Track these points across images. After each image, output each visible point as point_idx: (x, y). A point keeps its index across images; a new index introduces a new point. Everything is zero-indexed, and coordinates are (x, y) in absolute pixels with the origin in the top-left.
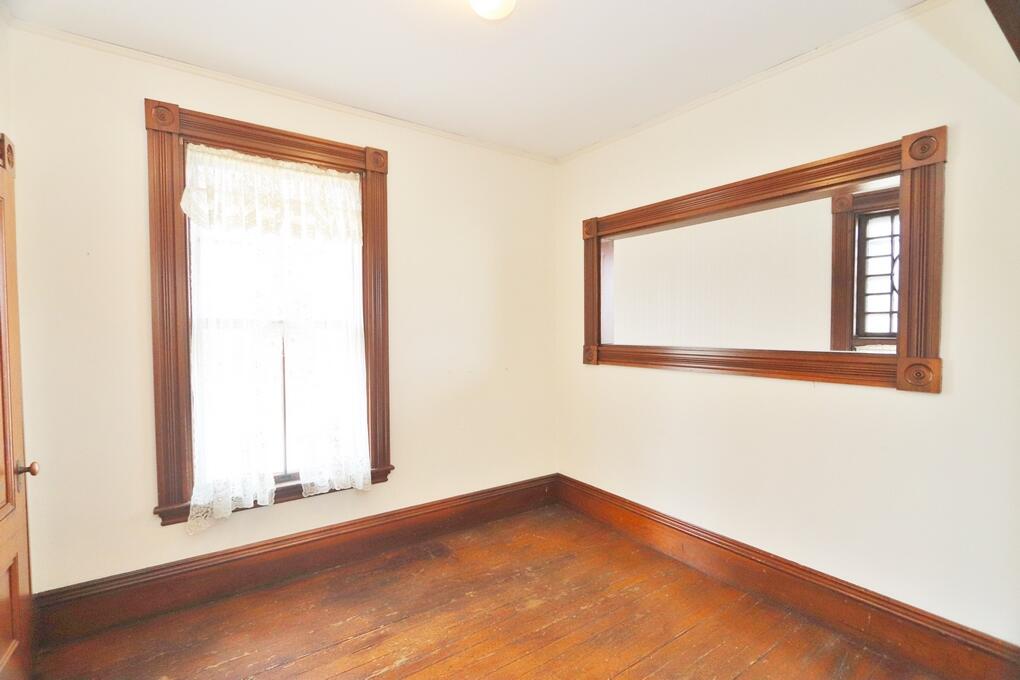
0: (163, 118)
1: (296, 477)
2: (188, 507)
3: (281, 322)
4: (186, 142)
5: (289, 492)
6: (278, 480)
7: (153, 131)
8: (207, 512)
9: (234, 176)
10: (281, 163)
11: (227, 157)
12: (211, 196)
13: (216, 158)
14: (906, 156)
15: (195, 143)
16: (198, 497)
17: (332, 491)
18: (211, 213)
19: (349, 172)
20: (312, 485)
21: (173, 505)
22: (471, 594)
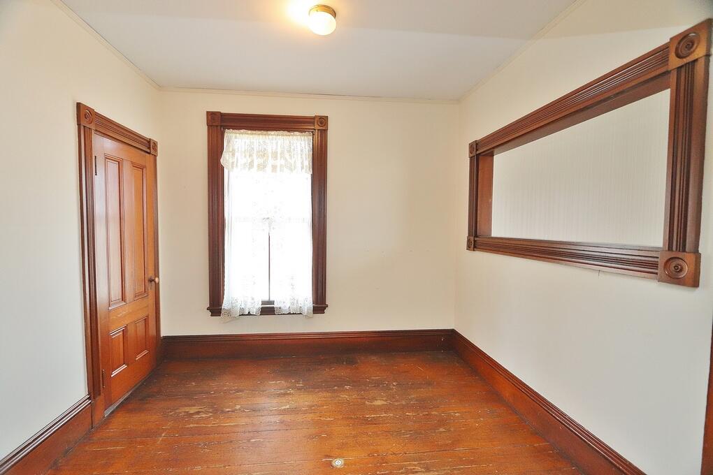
0: (214, 119)
1: (272, 303)
2: (221, 309)
3: (268, 218)
4: (224, 129)
5: (268, 310)
6: (263, 303)
7: (210, 125)
8: (229, 313)
9: (245, 143)
10: (269, 132)
11: (242, 133)
12: (233, 155)
13: (238, 135)
14: (672, 56)
15: (228, 129)
16: (226, 305)
17: (290, 314)
18: (233, 163)
19: (305, 132)
20: (280, 308)
21: (215, 307)
22: (347, 387)
